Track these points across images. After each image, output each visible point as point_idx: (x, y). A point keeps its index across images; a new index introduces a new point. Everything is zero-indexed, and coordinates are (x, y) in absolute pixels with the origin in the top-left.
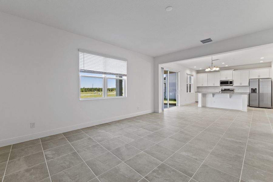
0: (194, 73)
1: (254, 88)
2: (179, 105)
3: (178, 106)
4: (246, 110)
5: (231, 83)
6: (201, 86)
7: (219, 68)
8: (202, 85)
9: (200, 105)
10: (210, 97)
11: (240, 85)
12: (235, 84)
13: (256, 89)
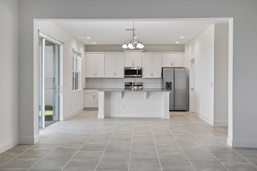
0: (82, 51)
1: (169, 81)
2: (61, 118)
3: (59, 120)
4: (169, 117)
5: (140, 72)
6: (93, 76)
7: (144, 45)
8: (96, 74)
9: (101, 114)
10: (117, 99)
11: (151, 77)
12: (145, 75)
13: (171, 83)
